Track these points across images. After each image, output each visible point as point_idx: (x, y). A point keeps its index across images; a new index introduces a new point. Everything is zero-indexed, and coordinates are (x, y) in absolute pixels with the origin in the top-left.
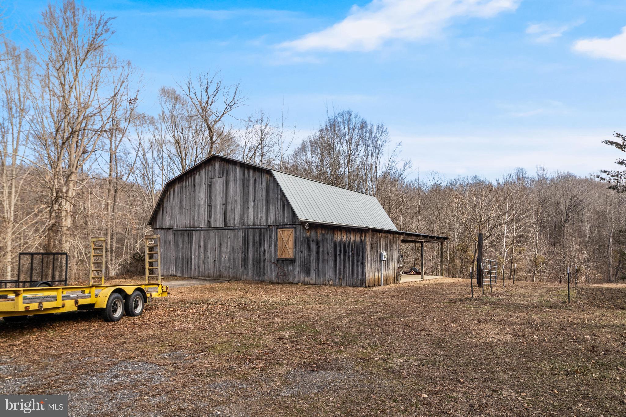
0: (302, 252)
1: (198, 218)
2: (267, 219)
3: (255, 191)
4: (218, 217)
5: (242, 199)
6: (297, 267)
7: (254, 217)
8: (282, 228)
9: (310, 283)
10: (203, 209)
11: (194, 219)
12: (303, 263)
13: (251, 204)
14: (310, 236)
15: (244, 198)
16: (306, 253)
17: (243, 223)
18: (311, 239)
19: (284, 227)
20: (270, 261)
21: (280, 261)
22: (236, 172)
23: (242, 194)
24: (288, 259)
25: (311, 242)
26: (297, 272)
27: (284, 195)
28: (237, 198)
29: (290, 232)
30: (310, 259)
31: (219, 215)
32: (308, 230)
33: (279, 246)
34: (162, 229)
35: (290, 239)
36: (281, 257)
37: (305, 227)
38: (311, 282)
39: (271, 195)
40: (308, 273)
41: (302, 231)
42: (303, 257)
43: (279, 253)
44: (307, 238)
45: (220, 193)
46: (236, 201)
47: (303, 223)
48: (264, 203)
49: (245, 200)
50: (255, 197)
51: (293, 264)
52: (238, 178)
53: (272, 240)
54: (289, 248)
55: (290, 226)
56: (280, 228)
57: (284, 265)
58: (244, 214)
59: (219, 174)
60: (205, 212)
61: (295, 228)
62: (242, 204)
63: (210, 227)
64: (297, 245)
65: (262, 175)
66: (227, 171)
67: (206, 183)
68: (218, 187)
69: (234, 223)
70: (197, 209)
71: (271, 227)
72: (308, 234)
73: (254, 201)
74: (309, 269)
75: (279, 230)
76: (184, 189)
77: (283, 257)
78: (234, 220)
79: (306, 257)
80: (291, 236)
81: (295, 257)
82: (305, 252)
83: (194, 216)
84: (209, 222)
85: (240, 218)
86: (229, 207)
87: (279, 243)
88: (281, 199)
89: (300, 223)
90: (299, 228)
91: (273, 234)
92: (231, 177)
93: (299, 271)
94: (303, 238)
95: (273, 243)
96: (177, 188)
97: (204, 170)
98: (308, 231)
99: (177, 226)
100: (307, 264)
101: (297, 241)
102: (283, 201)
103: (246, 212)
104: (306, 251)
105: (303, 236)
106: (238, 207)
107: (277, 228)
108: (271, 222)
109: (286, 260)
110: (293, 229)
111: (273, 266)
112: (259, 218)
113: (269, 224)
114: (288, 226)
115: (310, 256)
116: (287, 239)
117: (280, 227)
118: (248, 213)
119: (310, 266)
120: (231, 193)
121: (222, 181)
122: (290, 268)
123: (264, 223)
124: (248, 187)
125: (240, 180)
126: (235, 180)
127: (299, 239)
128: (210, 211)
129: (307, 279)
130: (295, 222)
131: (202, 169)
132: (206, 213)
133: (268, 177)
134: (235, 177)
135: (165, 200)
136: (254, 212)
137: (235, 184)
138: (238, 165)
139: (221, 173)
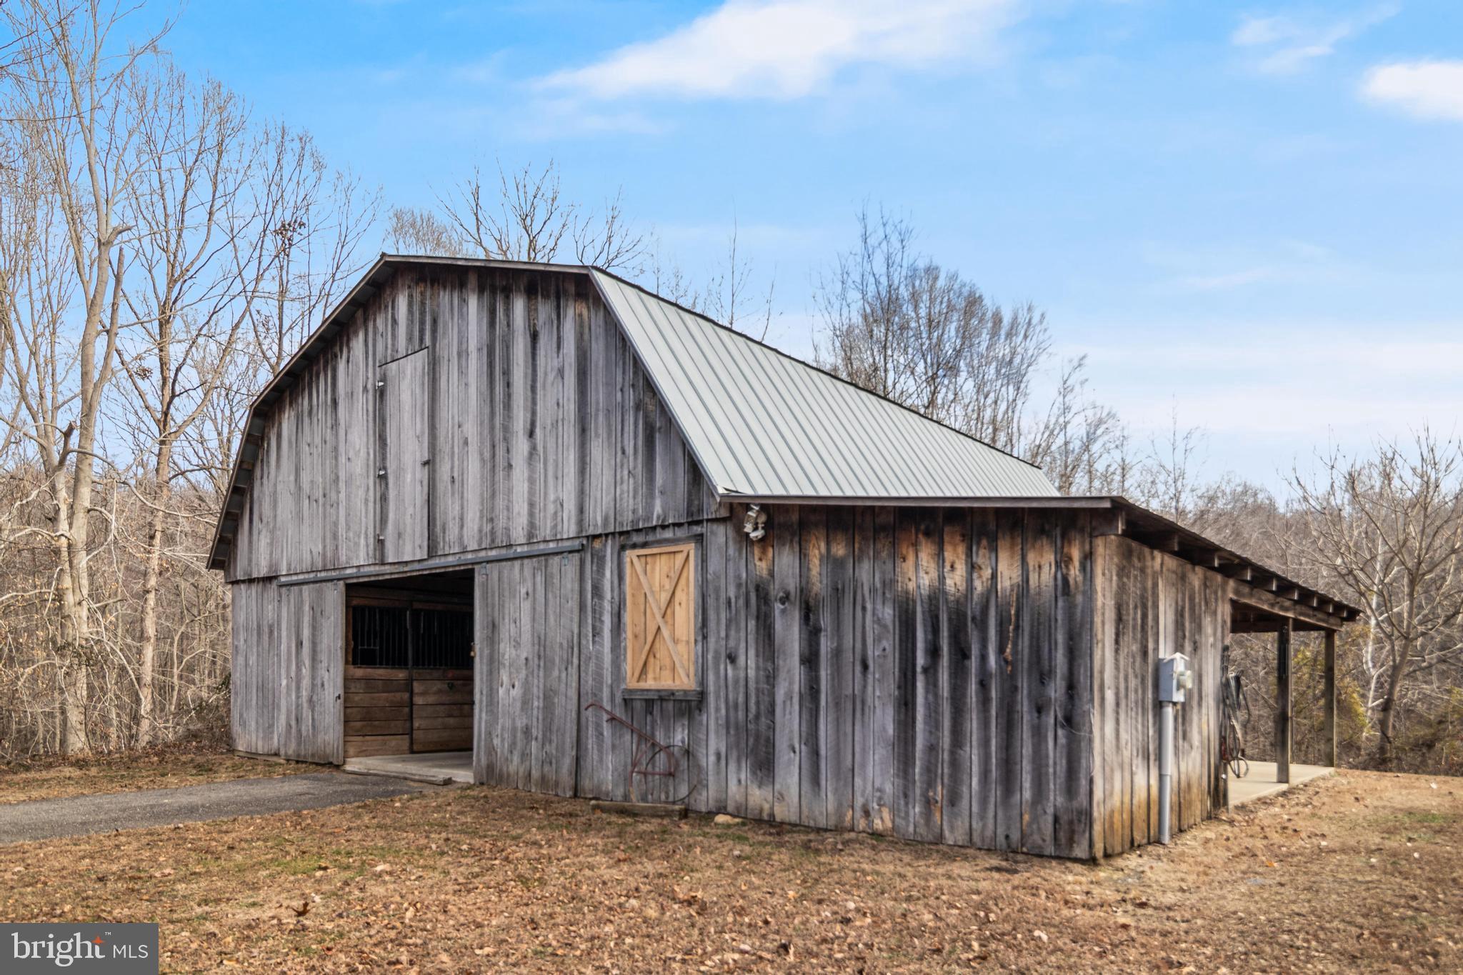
0: (732, 658)
1: (348, 529)
2: (581, 510)
3: (533, 389)
4: (408, 520)
5: (486, 432)
6: (712, 736)
7: (531, 505)
8: (645, 545)
9: (772, 815)
10: (361, 493)
11: (335, 537)
12: (741, 715)
13: (521, 446)
14: (771, 574)
15: (492, 428)
16: (752, 663)
17: (493, 532)
18: (775, 591)
19: (650, 538)
20: (597, 706)
21: (638, 706)
22: (463, 316)
23: (487, 410)
24: (673, 693)
25: (778, 607)
26: (712, 758)
27: (649, 386)
28: (471, 430)
29: (680, 559)
30: (772, 695)
31: (410, 511)
32: (762, 540)
33: (628, 634)
34: (251, 581)
35: (680, 595)
36: (643, 685)
37: (748, 528)
38: (781, 813)
39: (598, 395)
40: (764, 766)
41: (731, 551)
42: (736, 681)
43: (630, 667)
44: (758, 588)
45: (413, 417)
46: (466, 443)
47: (736, 508)
48: (570, 433)
49: (499, 434)
50: (534, 413)
51: (691, 718)
52: (473, 345)
53: (601, 607)
54: (676, 641)
55: (680, 533)
56: (634, 546)
57: (654, 722)
58: (493, 495)
59: (410, 339)
60: (366, 500)
61: (699, 539)
62: (487, 455)
63: (383, 564)
64: (712, 624)
65: (558, 307)
66: (435, 321)
67: (370, 386)
68: (406, 397)
69: (461, 538)
70: (342, 496)
71: (597, 544)
72: (762, 567)
73: (531, 434)
74: (770, 744)
75: (630, 555)
76: (306, 419)
77: (650, 683)
78: (462, 527)
79: (752, 685)
80: (683, 581)
81: (703, 682)
82: (749, 661)
83: (336, 524)
84: (381, 543)
85: (481, 518)
86: (444, 471)
87: (627, 618)
88: (638, 407)
89: (724, 513)
90: (720, 536)
91: (608, 573)
92: (448, 344)
93: (718, 755)
94: (739, 586)
95: (607, 619)
96: (287, 422)
97: (361, 335)
98: (764, 552)
99: (289, 565)
100: (757, 717)
101: (711, 601)
102: (646, 417)
103: (501, 486)
104: (752, 653)
105: (739, 577)
106: (474, 467)
107: (623, 548)
108: (596, 522)
109: (664, 697)
110: (691, 548)
111: (607, 730)
112: (551, 508)
113: (591, 531)
114: (668, 534)
115: (771, 678)
116: (664, 597)
117: (636, 538)
118: (510, 491)
119: (772, 727)
120: (449, 411)
121: (419, 365)
122: (680, 736)
123: (570, 529)
124: (507, 373)
125: (479, 350)
126: (462, 354)
127: (717, 590)
128: (384, 498)
129: (759, 797)
130: (700, 510)
131: (356, 333)
132: (371, 505)
133: (585, 312)
134: (463, 339)
135: (258, 473)
136: (531, 481)
137: (462, 372)
138: (473, 280)
139: (417, 334)
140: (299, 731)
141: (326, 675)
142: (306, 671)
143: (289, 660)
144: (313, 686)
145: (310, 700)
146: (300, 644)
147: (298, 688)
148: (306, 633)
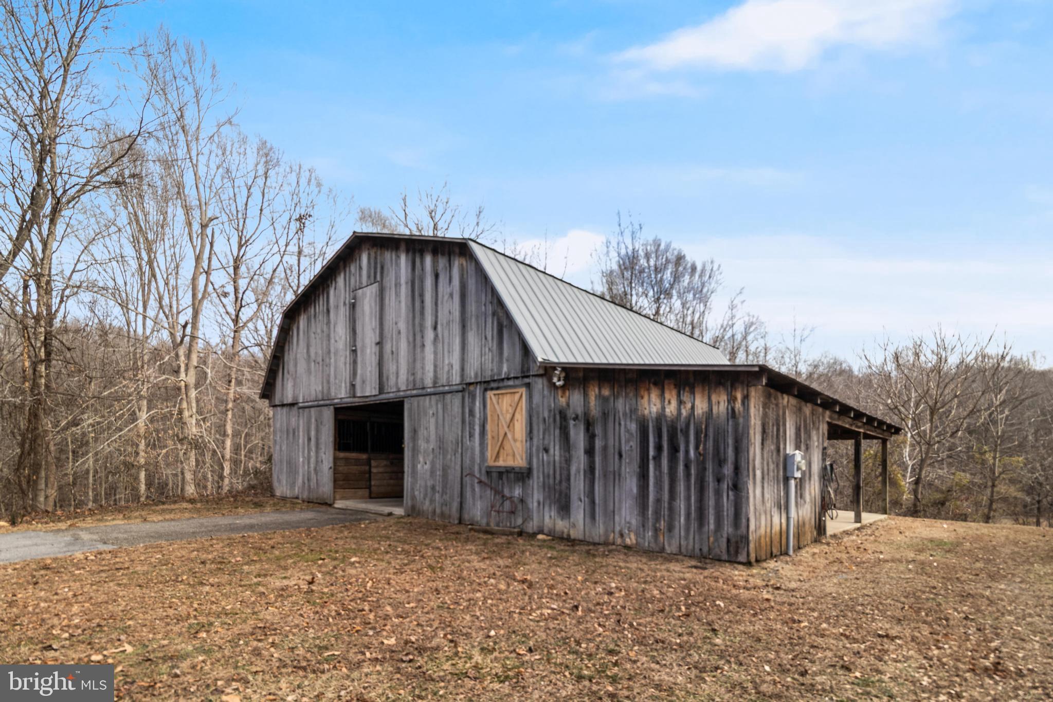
0: (546, 450)
1: (336, 378)
2: (462, 369)
3: (436, 304)
4: (368, 374)
5: (410, 327)
6: (535, 492)
7: (435, 366)
8: (498, 388)
9: (569, 535)
10: (343, 359)
11: (328, 382)
12: (551, 481)
13: (430, 335)
14: (568, 405)
15: (414, 325)
16: (557, 453)
17: (414, 381)
18: (570, 414)
19: (501, 384)
20: (472, 475)
21: (495, 475)
22: (398, 265)
23: (411, 316)
24: (513, 468)
25: (572, 423)
26: (535, 504)
27: (500, 303)
28: (402, 326)
29: (517, 396)
30: (569, 470)
31: (369, 369)
32: (563, 387)
33: (489, 436)
34: (283, 405)
35: (517, 416)
36: (497, 464)
37: (555, 380)
38: (574, 534)
39: (472, 308)
40: (564, 508)
41: (546, 392)
42: (549, 463)
43: (490, 454)
44: (560, 412)
45: (371, 319)
46: (399, 332)
47: (548, 369)
48: (456, 328)
49: (417, 329)
50: (436, 317)
51: (524, 482)
52: (403, 280)
53: (474, 421)
54: (515, 440)
55: (517, 382)
56: (492, 389)
57: (503, 484)
58: (414, 361)
59: (369, 277)
60: (345, 363)
61: (528, 385)
62: (411, 339)
63: (354, 397)
64: (535, 432)
65: (450, 261)
66: (382, 268)
67: (347, 302)
68: (367, 308)
69: (397, 383)
70: (332, 360)
71: (472, 388)
72: (562, 401)
73: (435, 328)
74: (568, 497)
75: (490, 394)
76: (313, 320)
77: (501, 463)
78: (397, 378)
79: (557, 465)
80: (519, 408)
81: (530, 462)
82: (556, 452)
83: (329, 376)
84: (353, 386)
85: (408, 373)
86: (388, 347)
87: (489, 427)
88: (494, 314)
89: (541, 372)
90: (539, 384)
91: (477, 404)
92: (390, 280)
93: (539, 503)
94: (550, 411)
95: (477, 428)
96: (302, 321)
97: (342, 275)
98: (564, 393)
99: (304, 397)
100: (561, 482)
101: (534, 419)
102: (498, 319)
103: (419, 356)
104: (557, 447)
105: (550, 406)
106: (404, 346)
107: (486, 390)
108: (471, 376)
109: (509, 471)
110: (523, 390)
111: (477, 488)
112: (446, 368)
113: (468, 381)
114: (511, 383)
115: (568, 461)
116: (509, 417)
117: (493, 385)
118: (423, 358)
119: (569, 488)
120: (390, 316)
121: (374, 291)
122: (517, 492)
123: (456, 379)
124: (422, 295)
125: (407, 283)
126: (398, 285)
127: (538, 414)
128: (355, 362)
129: (561, 525)
130: (528, 370)
131: (339, 274)
132: (348, 365)
133: (464, 263)
134: (398, 277)
135: (287, 348)
136: (435, 353)
137: (397, 294)
138: (403, 246)
139: (372, 274)
140: (309, 486)
141: (324, 456)
142: (313, 454)
143: (304, 448)
144: (317, 462)
145: (315, 470)
146: (309, 439)
147: (309, 463)
148: (313, 433)
